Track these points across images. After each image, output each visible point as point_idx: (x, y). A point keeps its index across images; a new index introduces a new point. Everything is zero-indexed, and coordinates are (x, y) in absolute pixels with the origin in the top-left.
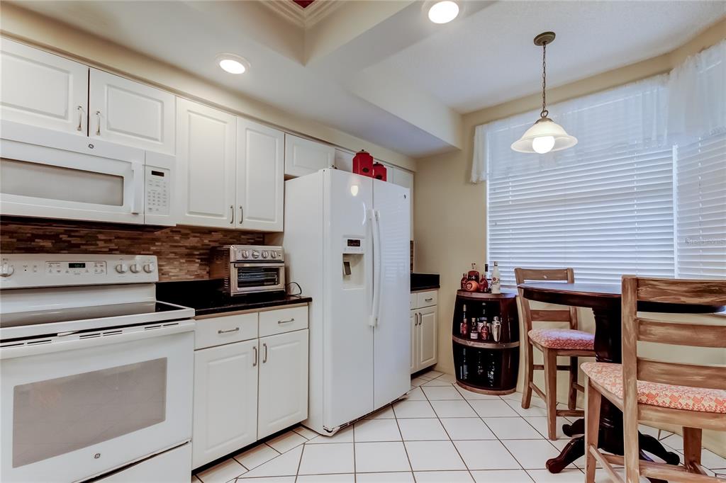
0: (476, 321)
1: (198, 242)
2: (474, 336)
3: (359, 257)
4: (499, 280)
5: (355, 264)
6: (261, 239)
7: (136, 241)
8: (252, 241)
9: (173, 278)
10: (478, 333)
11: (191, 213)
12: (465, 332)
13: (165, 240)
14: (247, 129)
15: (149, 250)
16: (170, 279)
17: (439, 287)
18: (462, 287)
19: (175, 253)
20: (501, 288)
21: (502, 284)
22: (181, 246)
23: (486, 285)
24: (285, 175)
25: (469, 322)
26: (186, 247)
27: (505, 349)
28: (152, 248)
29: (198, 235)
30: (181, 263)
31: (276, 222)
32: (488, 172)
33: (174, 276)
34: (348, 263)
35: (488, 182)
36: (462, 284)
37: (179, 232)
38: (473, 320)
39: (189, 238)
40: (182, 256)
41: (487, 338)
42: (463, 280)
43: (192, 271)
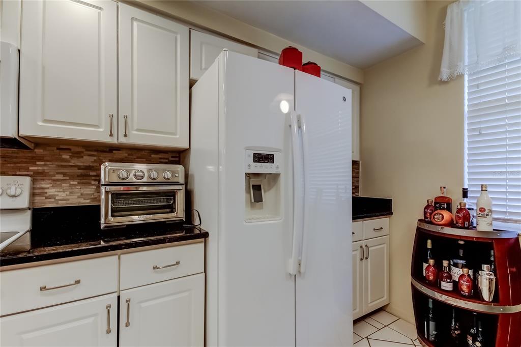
0: (449, 264)
1: (95, 161)
2: (446, 286)
3: (275, 177)
4: (491, 211)
5: (270, 187)
6: (177, 159)
7: (9, 160)
8: (167, 161)
9: (60, 202)
10: (454, 282)
11: (46, 121)
12: (431, 278)
13: (48, 159)
14: (133, 19)
15: (28, 170)
16: (57, 203)
17: (391, 213)
18: (425, 217)
19: (64, 174)
20: (494, 223)
21: (494, 216)
22: (71, 166)
23: (467, 217)
24: (190, 79)
25: (438, 266)
26: (79, 168)
27: (502, 314)
28: (31, 168)
29: (95, 153)
30: (71, 185)
31: (178, 136)
32: (466, 64)
33: (61, 200)
34: (260, 186)
35: (466, 78)
36: (425, 213)
37: (69, 149)
38: (445, 263)
39: (82, 157)
40: (72, 177)
41: (470, 292)
42: (427, 207)
43: (87, 195)
